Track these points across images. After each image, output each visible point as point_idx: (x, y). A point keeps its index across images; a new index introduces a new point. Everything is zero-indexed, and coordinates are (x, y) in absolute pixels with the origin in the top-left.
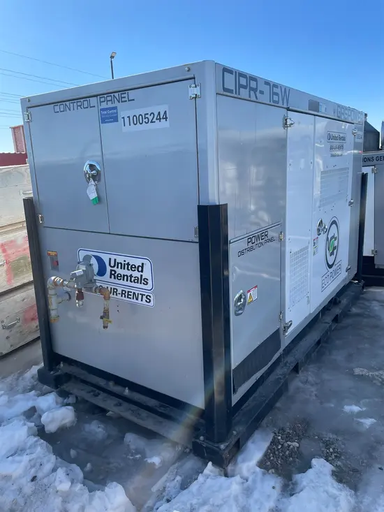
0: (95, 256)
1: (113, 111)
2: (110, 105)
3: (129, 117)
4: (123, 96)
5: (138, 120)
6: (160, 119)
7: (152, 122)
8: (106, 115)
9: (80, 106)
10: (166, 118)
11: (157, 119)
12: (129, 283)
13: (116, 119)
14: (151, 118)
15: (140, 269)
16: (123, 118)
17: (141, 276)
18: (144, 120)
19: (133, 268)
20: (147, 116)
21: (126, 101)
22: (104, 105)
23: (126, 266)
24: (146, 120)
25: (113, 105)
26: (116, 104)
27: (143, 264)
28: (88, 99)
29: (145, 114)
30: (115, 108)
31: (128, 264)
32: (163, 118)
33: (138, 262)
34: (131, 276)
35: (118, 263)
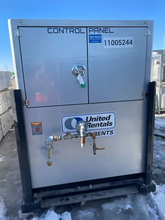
0: (75, 118)
1: (98, 37)
2: (96, 33)
3: (109, 41)
4: (106, 29)
5: (114, 43)
6: (128, 43)
7: (123, 44)
8: (93, 38)
9: (73, 31)
10: (132, 43)
11: (126, 43)
12: (100, 127)
13: (100, 41)
14: (122, 43)
15: (108, 118)
16: (105, 41)
17: (108, 122)
18: (118, 43)
19: (103, 119)
20: (120, 41)
21: (108, 32)
22: (92, 33)
23: (99, 119)
24: (120, 43)
25: (99, 34)
26: (101, 33)
27: (110, 116)
28: (80, 28)
29: (119, 40)
30: (101, 35)
31: (100, 117)
32: (130, 43)
33: (106, 115)
34: (101, 123)
35: (93, 119)
